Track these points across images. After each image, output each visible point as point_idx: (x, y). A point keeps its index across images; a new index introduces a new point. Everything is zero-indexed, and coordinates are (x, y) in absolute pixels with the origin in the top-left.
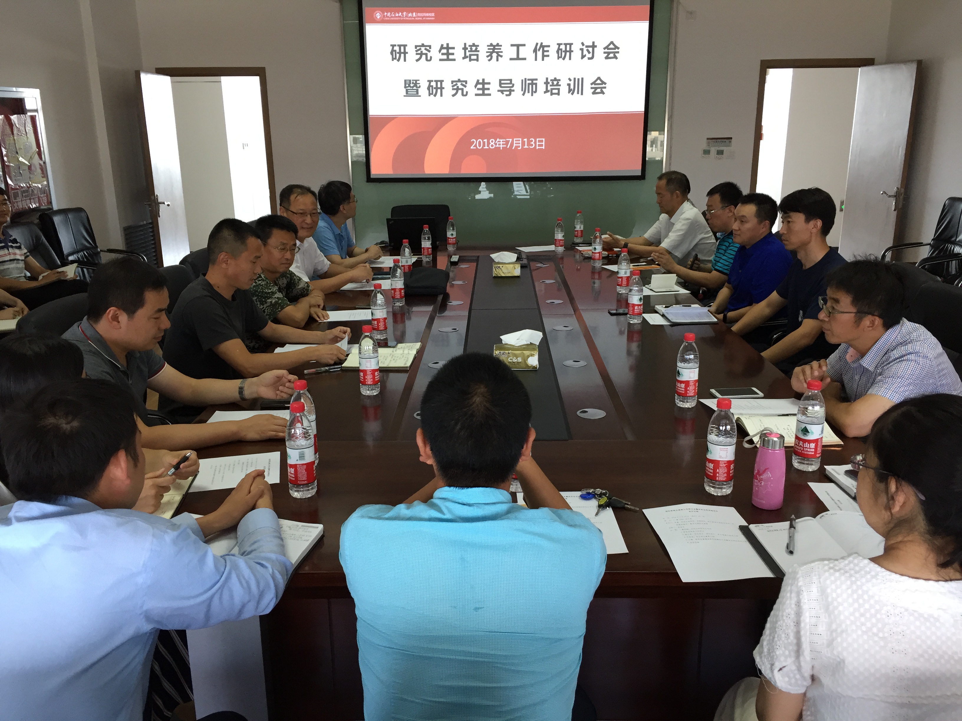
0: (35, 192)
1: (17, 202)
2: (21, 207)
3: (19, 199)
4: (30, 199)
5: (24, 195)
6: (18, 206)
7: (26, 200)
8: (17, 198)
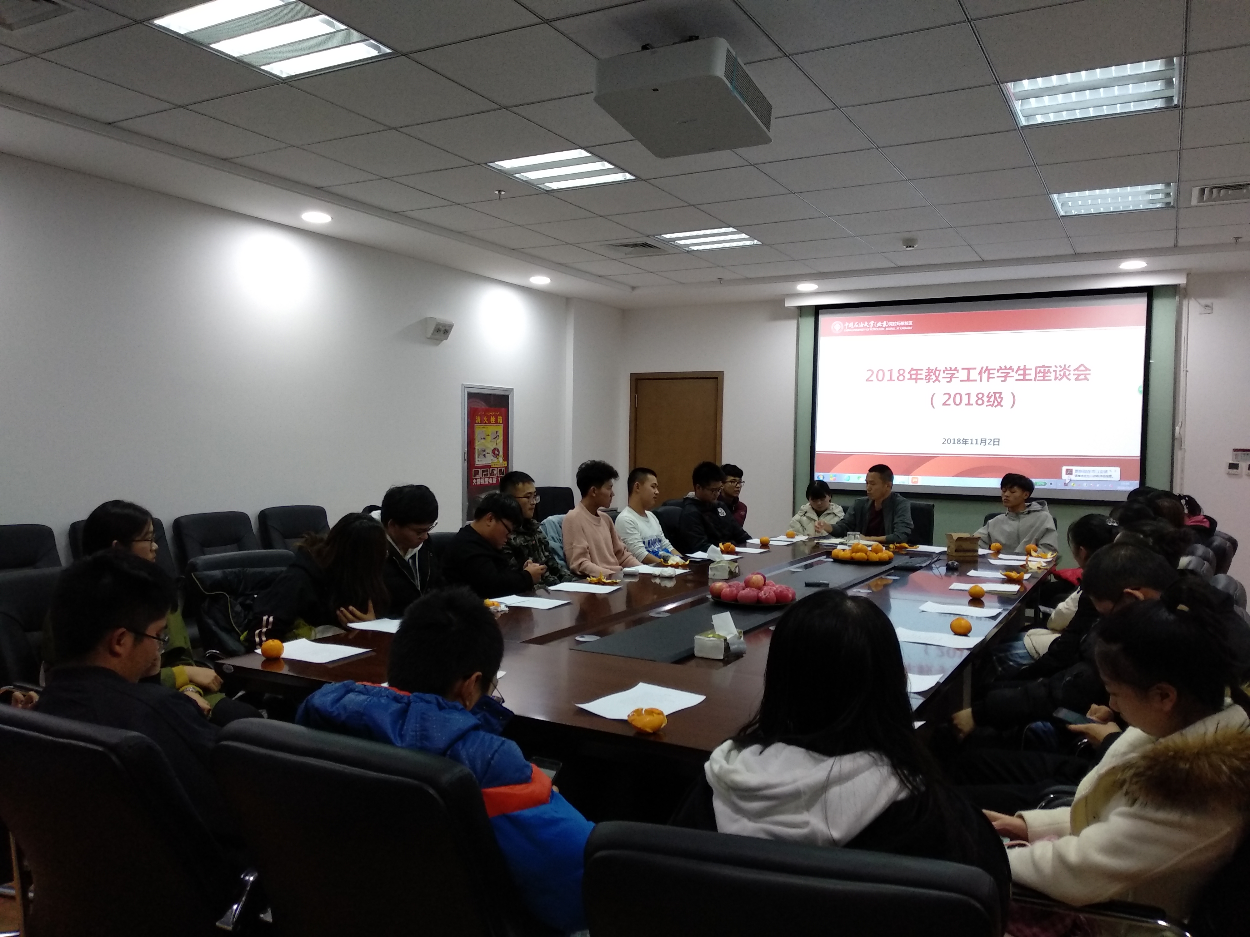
0: (495, 472)
1: (476, 479)
2: (479, 483)
3: (477, 477)
4: (489, 478)
5: (484, 473)
6: (476, 482)
7: (485, 478)
8: (477, 476)
